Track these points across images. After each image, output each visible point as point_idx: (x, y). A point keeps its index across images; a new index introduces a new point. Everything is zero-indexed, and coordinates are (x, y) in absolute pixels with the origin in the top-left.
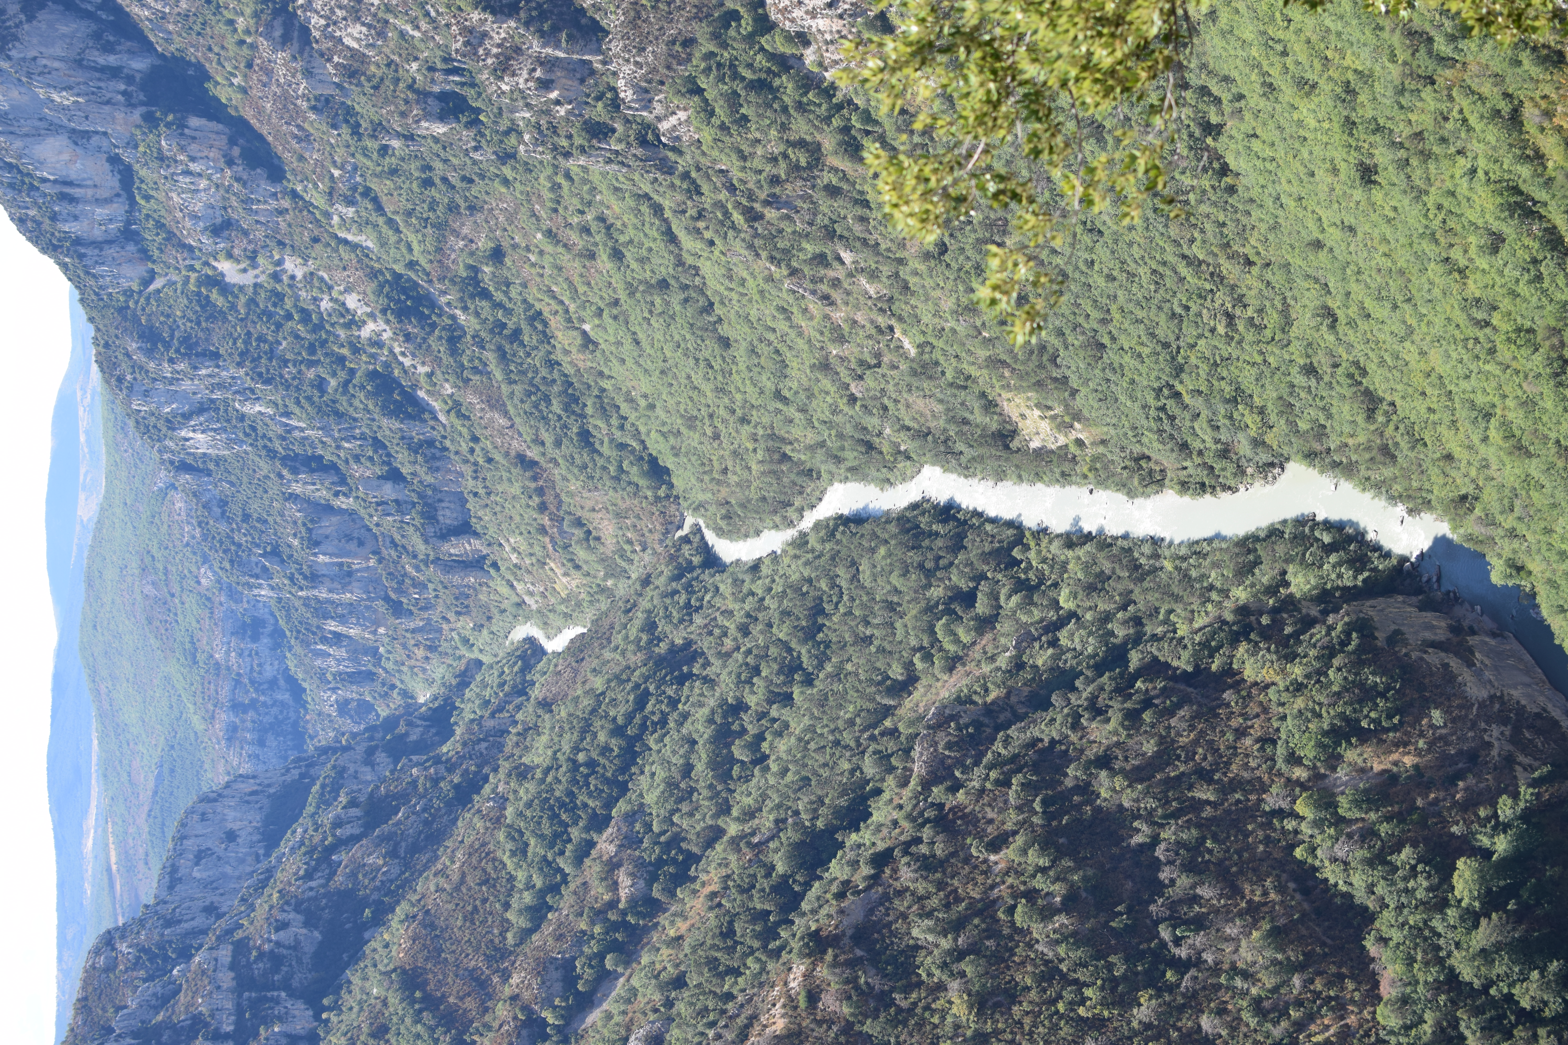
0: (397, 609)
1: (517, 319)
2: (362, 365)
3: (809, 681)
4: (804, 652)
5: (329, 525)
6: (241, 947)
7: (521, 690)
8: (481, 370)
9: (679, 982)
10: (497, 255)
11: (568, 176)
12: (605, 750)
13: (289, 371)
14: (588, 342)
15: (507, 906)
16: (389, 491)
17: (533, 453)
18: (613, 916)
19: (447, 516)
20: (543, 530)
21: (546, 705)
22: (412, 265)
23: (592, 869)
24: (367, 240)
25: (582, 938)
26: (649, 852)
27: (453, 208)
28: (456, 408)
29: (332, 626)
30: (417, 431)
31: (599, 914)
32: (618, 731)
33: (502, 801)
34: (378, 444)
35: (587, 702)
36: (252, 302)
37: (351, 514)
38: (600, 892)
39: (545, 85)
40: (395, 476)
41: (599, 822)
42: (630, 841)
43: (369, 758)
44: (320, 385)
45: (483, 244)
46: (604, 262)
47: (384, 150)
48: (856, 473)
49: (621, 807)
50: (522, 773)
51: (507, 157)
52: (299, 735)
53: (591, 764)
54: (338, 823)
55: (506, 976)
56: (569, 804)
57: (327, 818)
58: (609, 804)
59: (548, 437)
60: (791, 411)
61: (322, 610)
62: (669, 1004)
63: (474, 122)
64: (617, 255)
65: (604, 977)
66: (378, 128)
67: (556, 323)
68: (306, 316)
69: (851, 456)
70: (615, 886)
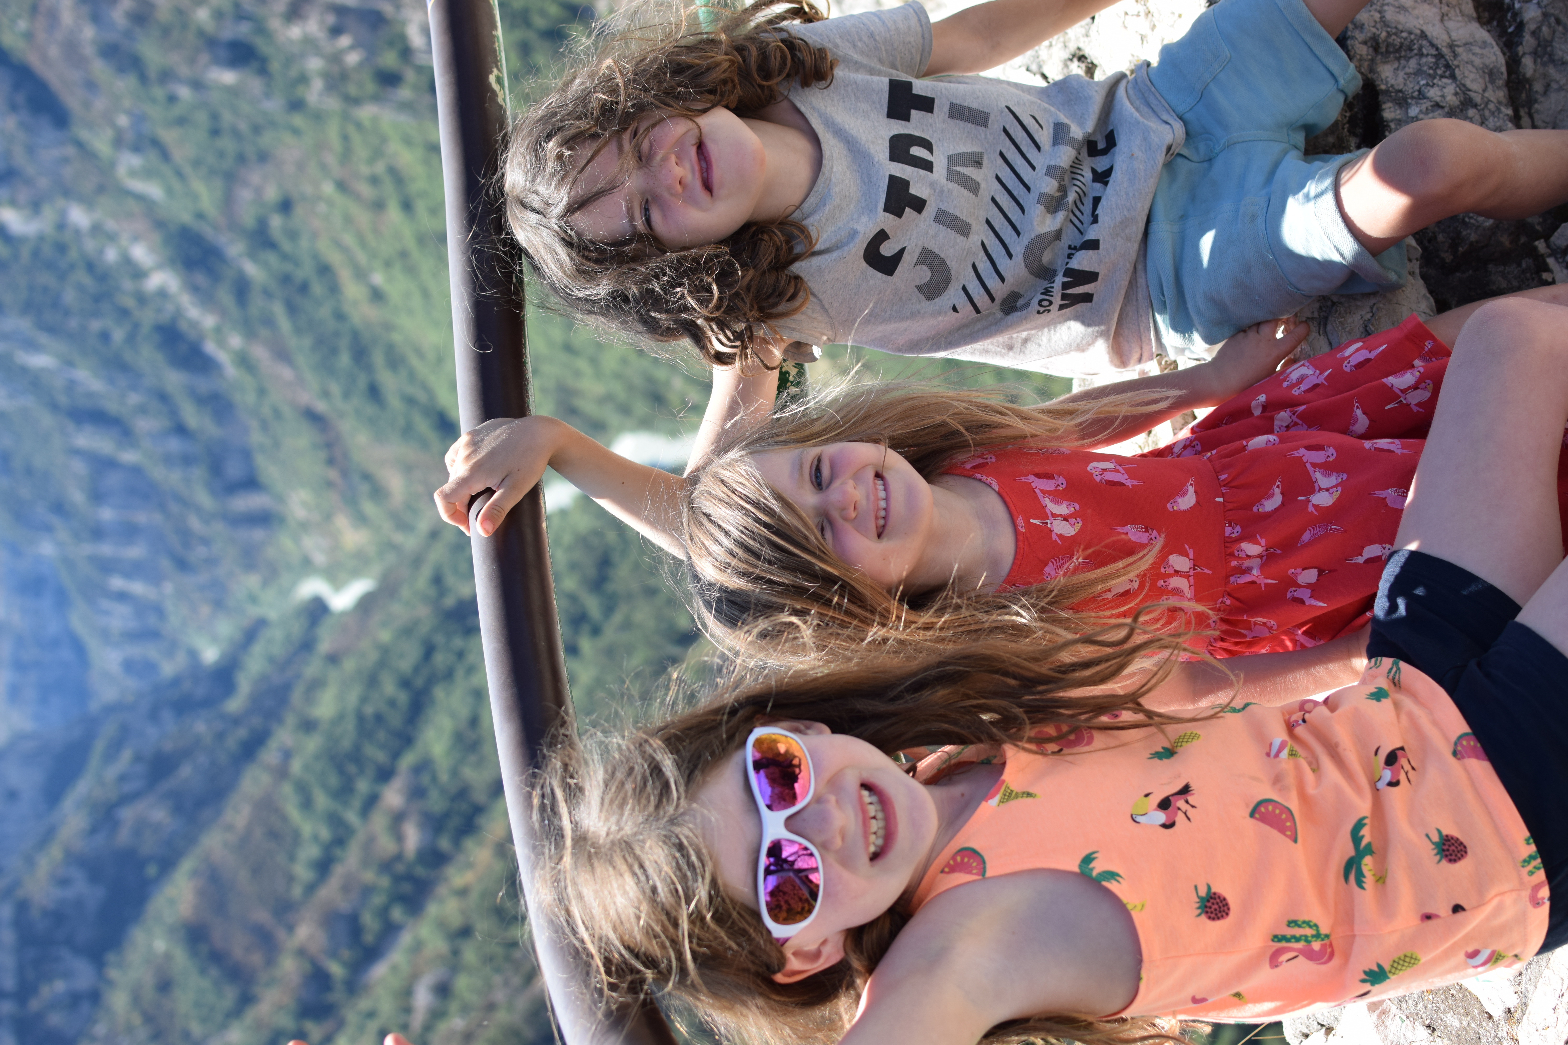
0: (182, 565)
1: (305, 271)
2: (148, 317)
3: (596, 631)
4: (593, 605)
5: (113, 480)
6: (22, 906)
7: (307, 645)
8: (269, 321)
9: (465, 932)
10: (286, 206)
11: (359, 126)
12: (392, 703)
13: (73, 323)
14: (377, 295)
15: (292, 858)
16: (174, 445)
17: (321, 406)
18: (400, 868)
19: (234, 470)
20: (330, 484)
21: (333, 659)
22: (200, 216)
23: (379, 822)
24: (154, 190)
25: (368, 891)
26: (436, 803)
27: (241, 159)
28: (244, 361)
29: (117, 583)
30: (204, 385)
31: (386, 866)
32: (405, 683)
33: (287, 755)
34: (163, 397)
35: (373, 656)
36: (36, 253)
37: (136, 470)
38: (386, 845)
39: (336, 31)
40: (181, 430)
41: (385, 775)
42: (417, 793)
43: (154, 715)
44: (105, 336)
45: (272, 194)
46: (394, 214)
47: (172, 99)
48: (646, 424)
49: (407, 761)
50: (308, 726)
51: (296, 105)
52: (82, 693)
53: (379, 718)
54: (123, 778)
55: (291, 928)
56: (356, 756)
57: (112, 772)
58: (396, 755)
59: (335, 389)
60: (582, 364)
61: (107, 566)
62: (456, 953)
63: (263, 70)
64: (407, 206)
65: (390, 930)
66: (166, 76)
67: (345, 276)
68: (91, 266)
69: (641, 408)
70: (399, 837)
